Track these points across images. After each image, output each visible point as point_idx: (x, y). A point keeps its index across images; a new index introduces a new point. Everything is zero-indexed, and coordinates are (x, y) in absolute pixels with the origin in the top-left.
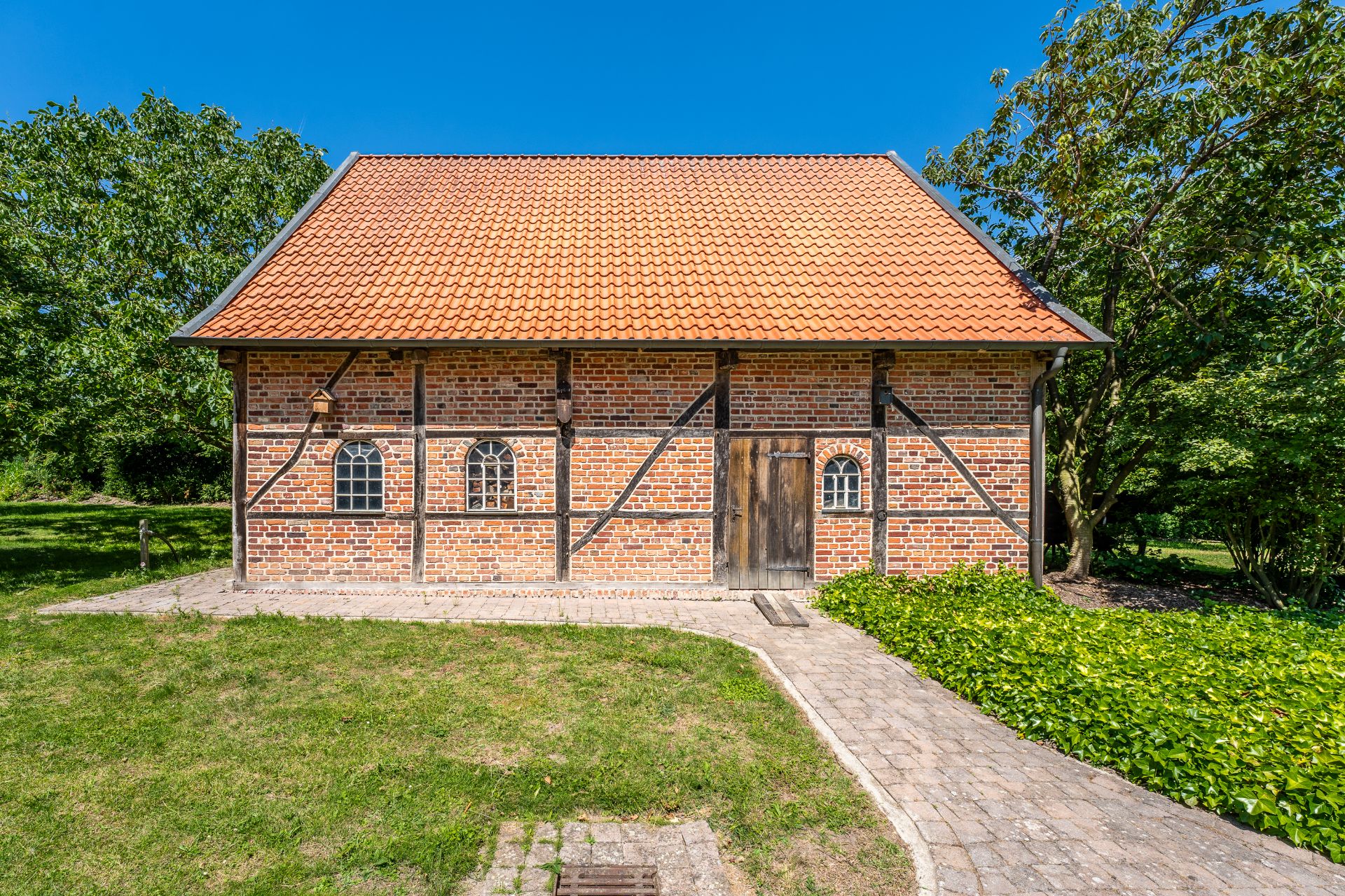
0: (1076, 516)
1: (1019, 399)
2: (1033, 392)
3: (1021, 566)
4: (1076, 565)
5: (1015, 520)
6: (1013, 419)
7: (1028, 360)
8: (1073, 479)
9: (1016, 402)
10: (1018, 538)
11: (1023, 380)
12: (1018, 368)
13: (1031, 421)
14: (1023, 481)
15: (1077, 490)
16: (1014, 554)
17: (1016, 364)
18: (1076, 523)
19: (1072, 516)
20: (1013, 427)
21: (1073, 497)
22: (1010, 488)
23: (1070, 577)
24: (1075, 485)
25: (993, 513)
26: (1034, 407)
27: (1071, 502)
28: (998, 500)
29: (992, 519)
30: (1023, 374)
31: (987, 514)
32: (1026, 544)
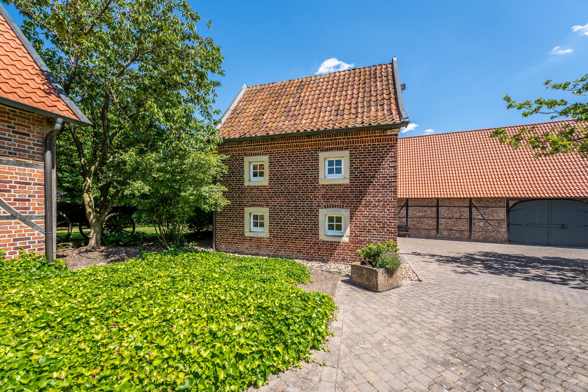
0: (92, 217)
1: (35, 145)
2: (45, 142)
3: (39, 250)
4: (92, 242)
5: (33, 221)
6: (30, 156)
7: (42, 122)
8: (90, 198)
9: (32, 146)
10: (36, 232)
11: (38, 133)
12: (34, 124)
13: (44, 160)
14: (39, 196)
15: (93, 203)
16: (33, 242)
17: (31, 121)
18: (92, 220)
19: (90, 217)
20: (31, 162)
21: (90, 207)
22: (29, 200)
23: (89, 249)
24: (91, 201)
25: (13, 217)
26: (46, 152)
27: (89, 210)
28: (18, 208)
29: (13, 221)
30: (37, 130)
31: (7, 218)
32: (43, 235)
